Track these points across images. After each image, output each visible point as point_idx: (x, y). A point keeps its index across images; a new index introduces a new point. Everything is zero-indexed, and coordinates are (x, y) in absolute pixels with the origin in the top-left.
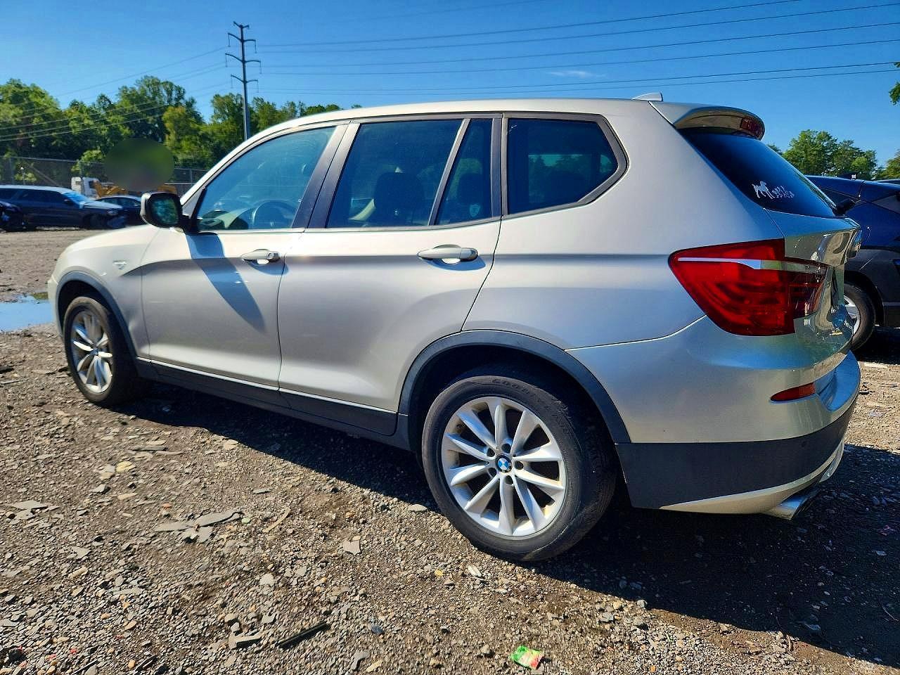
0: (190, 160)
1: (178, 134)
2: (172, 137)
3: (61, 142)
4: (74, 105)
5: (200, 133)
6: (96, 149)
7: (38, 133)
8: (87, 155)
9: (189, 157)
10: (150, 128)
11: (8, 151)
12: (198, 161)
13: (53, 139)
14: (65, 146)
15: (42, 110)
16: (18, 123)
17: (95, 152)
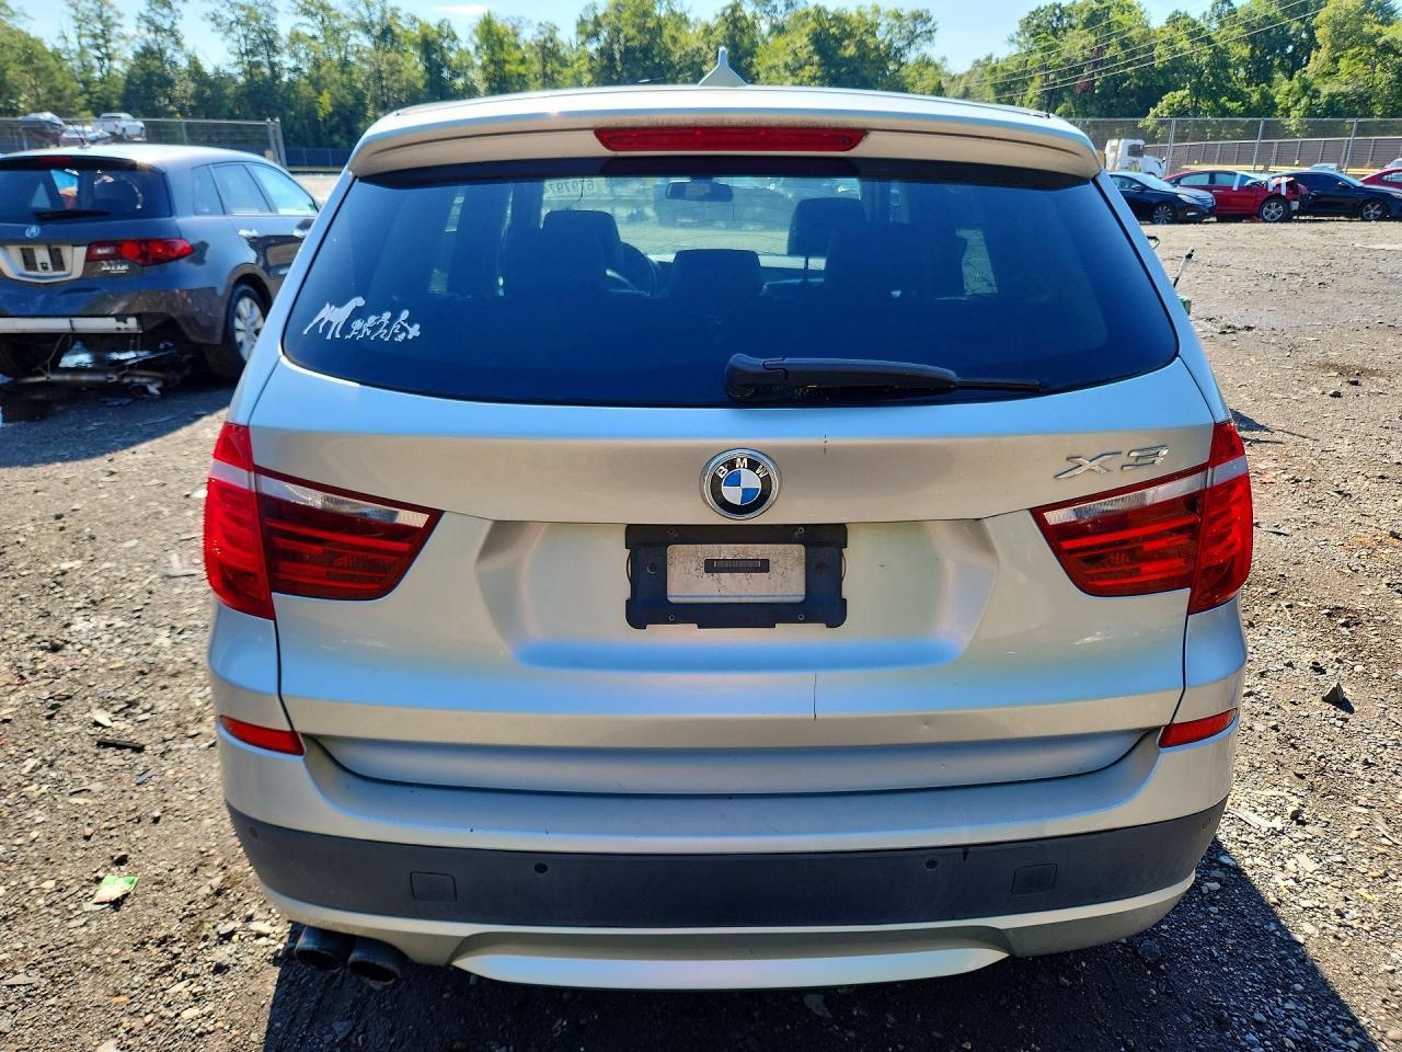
0: (1345, 95)
1: (1335, 47)
2: (1323, 54)
3: (1136, 81)
4: (1174, 20)
5: (1380, 41)
6: (1184, 88)
7: (1107, 71)
8: (1168, 98)
9: (1343, 89)
10: (1290, 42)
11: (1063, 101)
12: (1360, 95)
13: (1125, 77)
14: (1140, 88)
15: (1123, 33)
16: (1086, 59)
17: (1181, 93)
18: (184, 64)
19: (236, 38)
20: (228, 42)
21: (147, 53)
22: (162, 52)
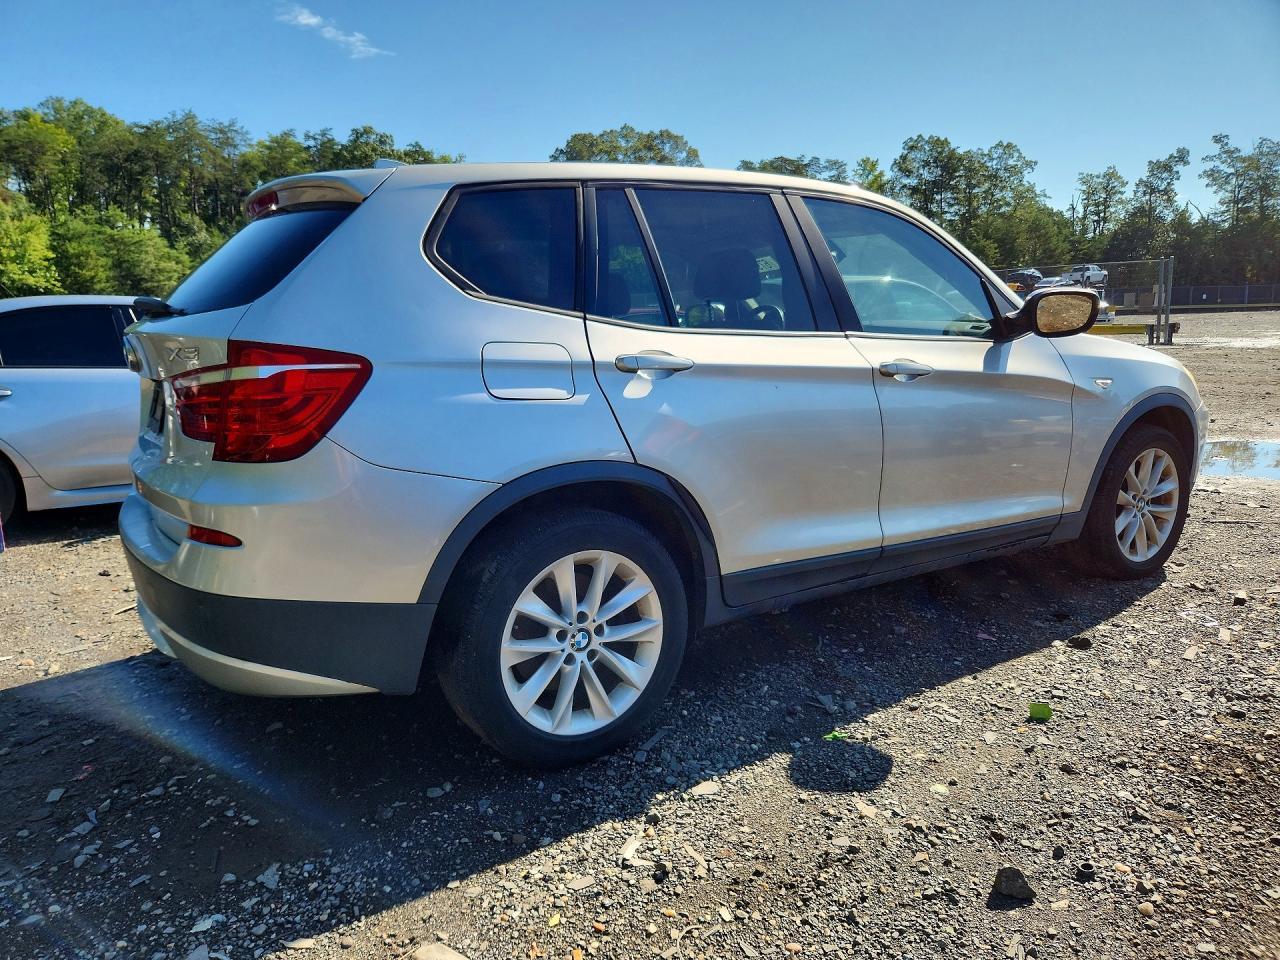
18: (1169, 216)
19: (1230, 189)
20: (1222, 194)
21: (1140, 211)
22: (1152, 209)
